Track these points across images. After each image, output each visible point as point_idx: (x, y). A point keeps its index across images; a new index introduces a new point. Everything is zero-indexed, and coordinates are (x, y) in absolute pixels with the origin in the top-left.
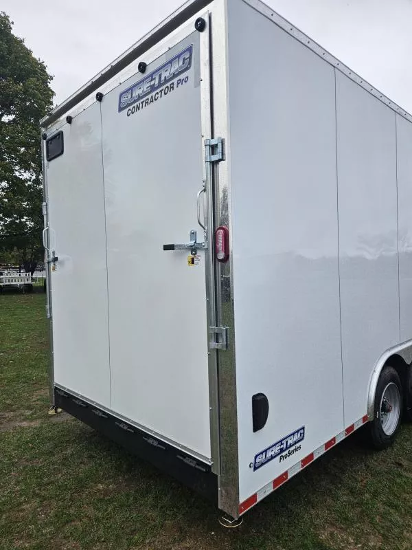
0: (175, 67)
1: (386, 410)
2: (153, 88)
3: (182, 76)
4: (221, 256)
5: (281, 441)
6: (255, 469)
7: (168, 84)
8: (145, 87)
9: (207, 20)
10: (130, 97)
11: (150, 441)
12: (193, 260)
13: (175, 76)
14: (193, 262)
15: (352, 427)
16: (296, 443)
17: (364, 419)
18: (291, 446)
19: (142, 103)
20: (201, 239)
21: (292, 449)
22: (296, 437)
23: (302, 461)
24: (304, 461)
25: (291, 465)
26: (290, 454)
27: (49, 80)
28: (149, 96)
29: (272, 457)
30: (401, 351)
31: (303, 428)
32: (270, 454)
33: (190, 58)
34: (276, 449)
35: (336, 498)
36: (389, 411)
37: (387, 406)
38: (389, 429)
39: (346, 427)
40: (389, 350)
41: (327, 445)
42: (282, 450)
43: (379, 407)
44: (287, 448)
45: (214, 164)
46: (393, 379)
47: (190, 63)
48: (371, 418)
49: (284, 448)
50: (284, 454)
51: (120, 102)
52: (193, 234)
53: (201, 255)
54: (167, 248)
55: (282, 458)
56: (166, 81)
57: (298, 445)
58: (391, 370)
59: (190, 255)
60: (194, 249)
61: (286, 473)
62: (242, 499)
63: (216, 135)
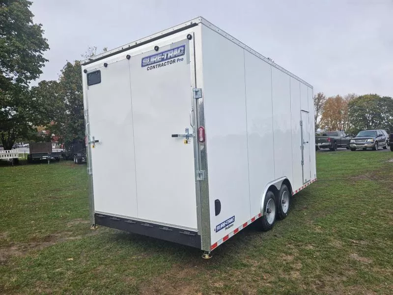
0: (176, 52)
1: (269, 212)
2: (163, 60)
3: (180, 57)
4: (201, 139)
5: (226, 221)
6: (217, 232)
7: (172, 60)
8: (158, 58)
9: (192, 35)
10: (149, 61)
11: (164, 228)
12: (187, 141)
13: (175, 56)
14: (187, 143)
15: (254, 218)
16: (231, 223)
17: (259, 215)
18: (229, 224)
19: (157, 65)
20: (191, 132)
21: (230, 225)
22: (232, 220)
23: (234, 231)
24: (235, 231)
25: (230, 232)
26: (229, 227)
27: (29, 5)
28: (161, 63)
29: (223, 228)
30: (275, 184)
31: (234, 216)
32: (222, 226)
33: (184, 50)
34: (224, 224)
35: (248, 250)
36: (270, 212)
37: (269, 211)
38: (270, 222)
39: (252, 218)
40: (269, 183)
41: (244, 225)
42: (226, 225)
43: (266, 210)
44: (228, 225)
45: (197, 99)
46: (271, 197)
47: (184, 52)
48: (262, 215)
49: (227, 224)
50: (227, 227)
51: (142, 63)
52: (187, 130)
53: (191, 140)
54: (173, 136)
55: (226, 228)
56: (171, 58)
57: (232, 224)
58: (271, 193)
59: (185, 139)
60: (187, 137)
61: (228, 236)
62: (212, 244)
63: (198, 87)
